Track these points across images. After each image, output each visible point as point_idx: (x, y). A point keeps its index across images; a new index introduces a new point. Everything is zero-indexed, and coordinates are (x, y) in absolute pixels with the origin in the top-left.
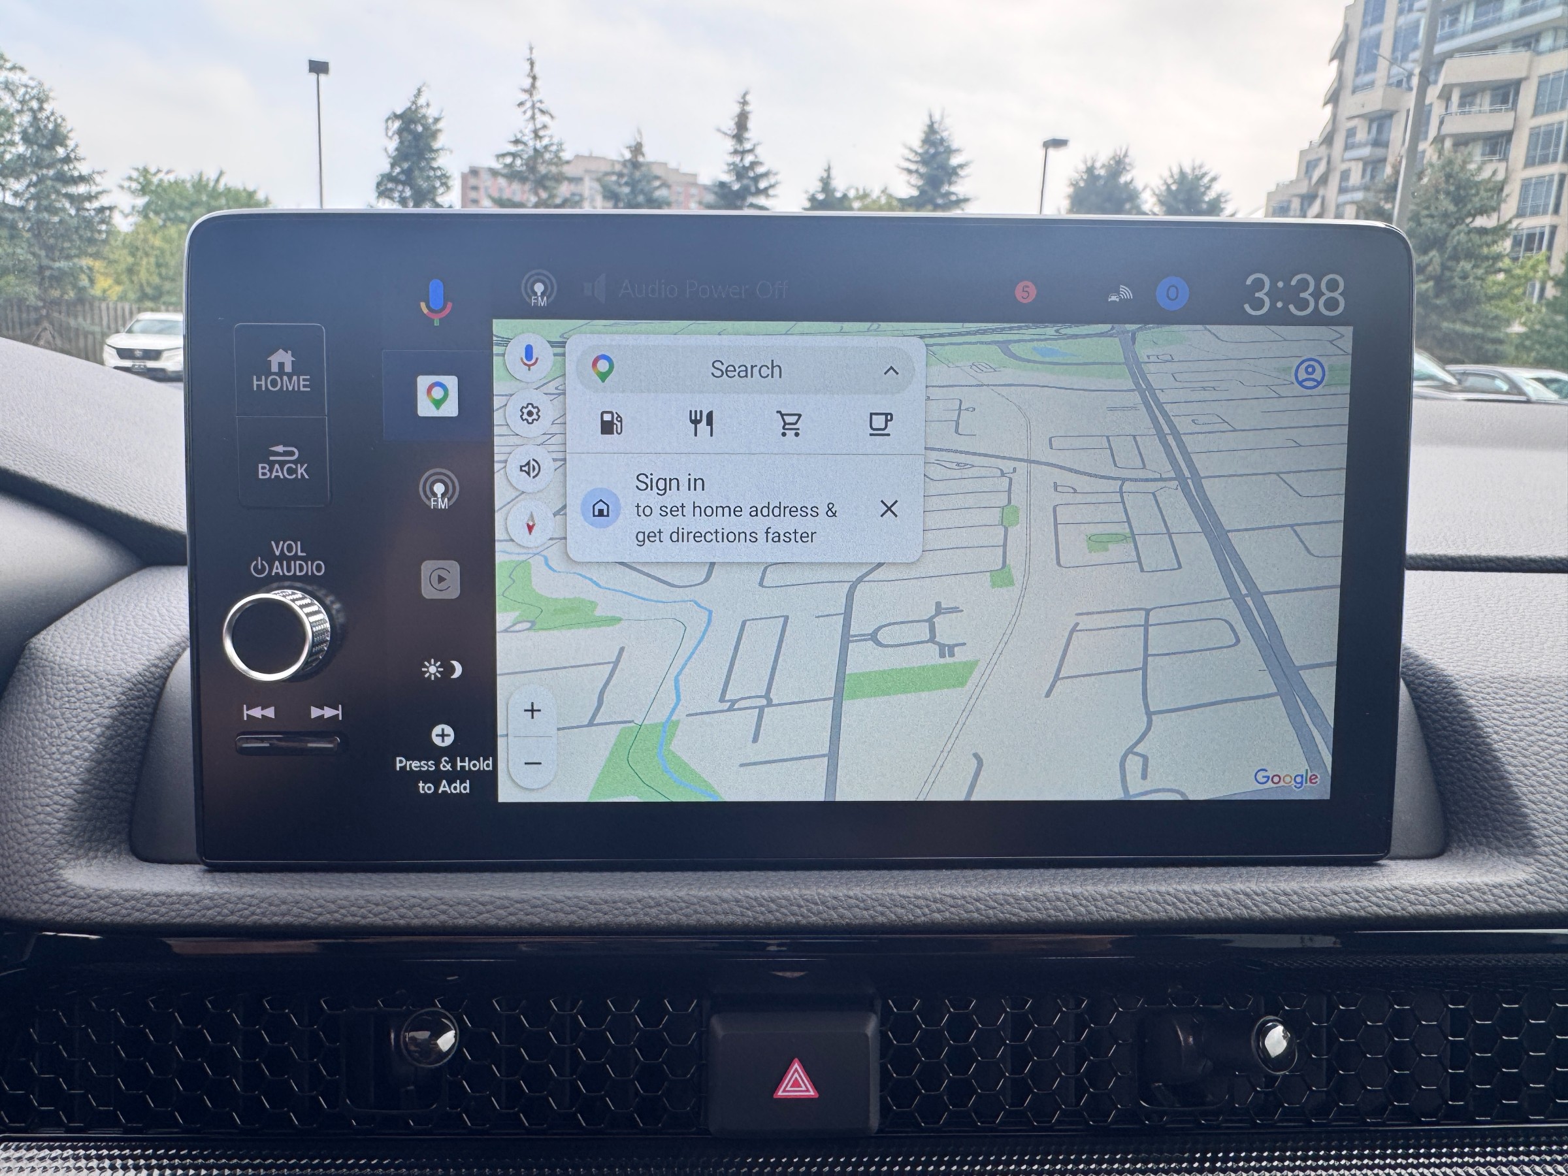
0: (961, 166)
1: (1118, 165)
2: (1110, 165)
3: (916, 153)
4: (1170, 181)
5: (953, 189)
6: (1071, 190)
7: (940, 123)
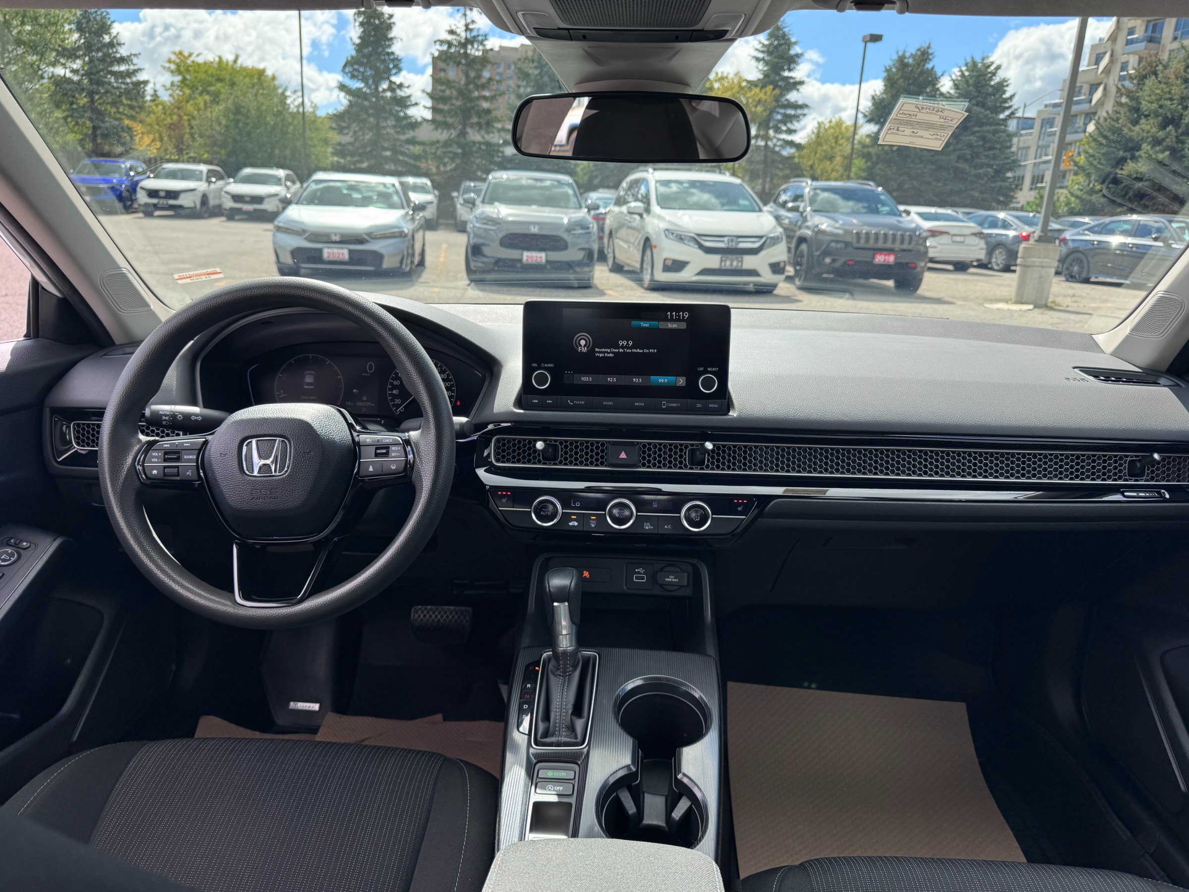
2: (917, 55)
5: (792, 74)
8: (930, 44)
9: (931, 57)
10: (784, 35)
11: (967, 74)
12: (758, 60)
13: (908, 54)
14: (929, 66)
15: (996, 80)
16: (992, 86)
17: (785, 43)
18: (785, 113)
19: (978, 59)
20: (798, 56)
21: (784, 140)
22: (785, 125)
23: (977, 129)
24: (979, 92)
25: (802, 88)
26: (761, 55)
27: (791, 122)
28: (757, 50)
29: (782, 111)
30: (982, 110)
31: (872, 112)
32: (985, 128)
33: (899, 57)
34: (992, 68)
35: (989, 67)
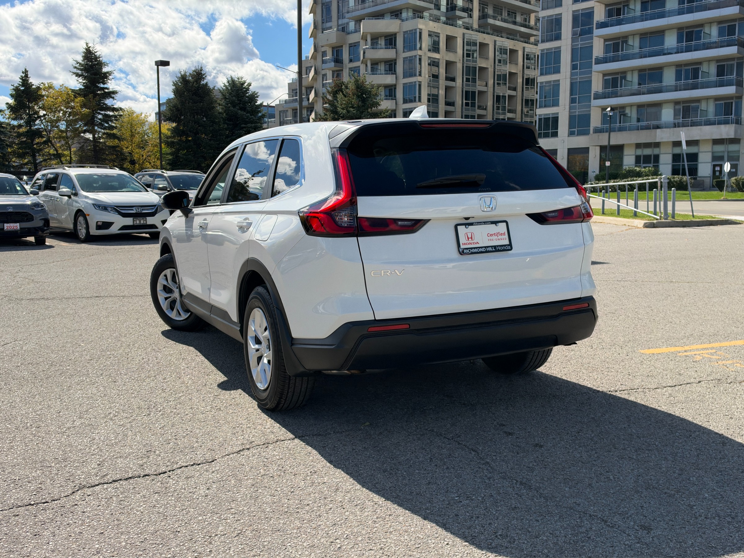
0: (108, 73)
1: (199, 75)
2: (194, 75)
3: (80, 64)
4: (227, 84)
5: (105, 86)
6: (174, 87)
7: (93, 48)
8: (201, 68)
9: (204, 76)
10: (96, 58)
11: (229, 88)
12: (78, 75)
13: (188, 74)
14: (203, 82)
15: (250, 93)
16: (247, 97)
17: (98, 64)
18: (105, 114)
19: (236, 79)
20: (110, 73)
21: (107, 134)
22: (108, 123)
23: (243, 125)
24: (240, 101)
25: (116, 96)
26: (80, 72)
27: (112, 121)
28: (75, 67)
29: (103, 112)
30: (245, 113)
31: (169, 114)
32: (249, 125)
33: (182, 75)
34: (245, 85)
35: (243, 84)
